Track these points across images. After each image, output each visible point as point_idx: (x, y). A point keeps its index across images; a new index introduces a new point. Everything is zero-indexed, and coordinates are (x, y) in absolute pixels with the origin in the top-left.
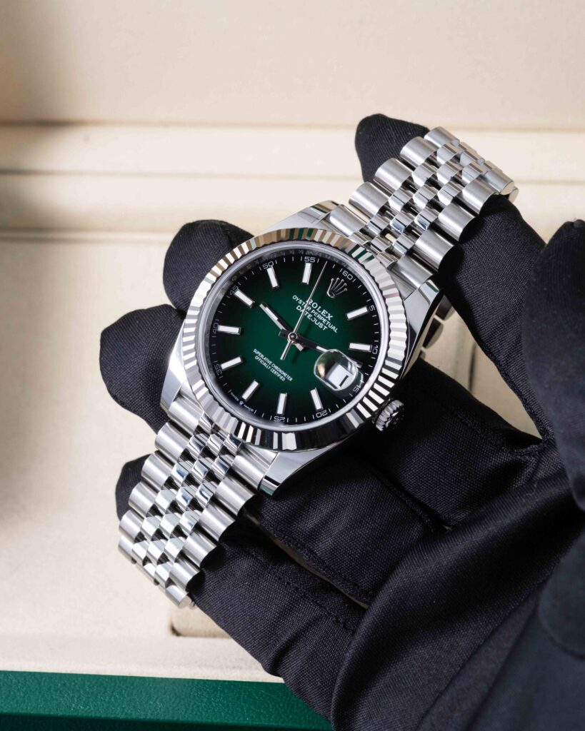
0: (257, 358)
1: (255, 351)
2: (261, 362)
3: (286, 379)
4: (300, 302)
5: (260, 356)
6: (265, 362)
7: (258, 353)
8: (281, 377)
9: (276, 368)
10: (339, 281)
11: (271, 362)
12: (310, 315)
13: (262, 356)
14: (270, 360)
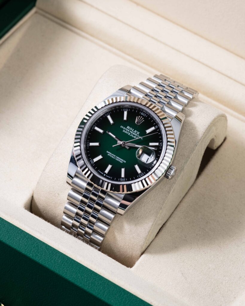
0: (108, 155)
1: (107, 152)
2: (111, 156)
3: (123, 162)
4: (124, 128)
5: (110, 154)
6: (113, 156)
7: (109, 152)
8: (121, 162)
9: (118, 158)
10: (140, 118)
11: (115, 156)
12: (129, 134)
13: (111, 154)
14: (115, 155)
